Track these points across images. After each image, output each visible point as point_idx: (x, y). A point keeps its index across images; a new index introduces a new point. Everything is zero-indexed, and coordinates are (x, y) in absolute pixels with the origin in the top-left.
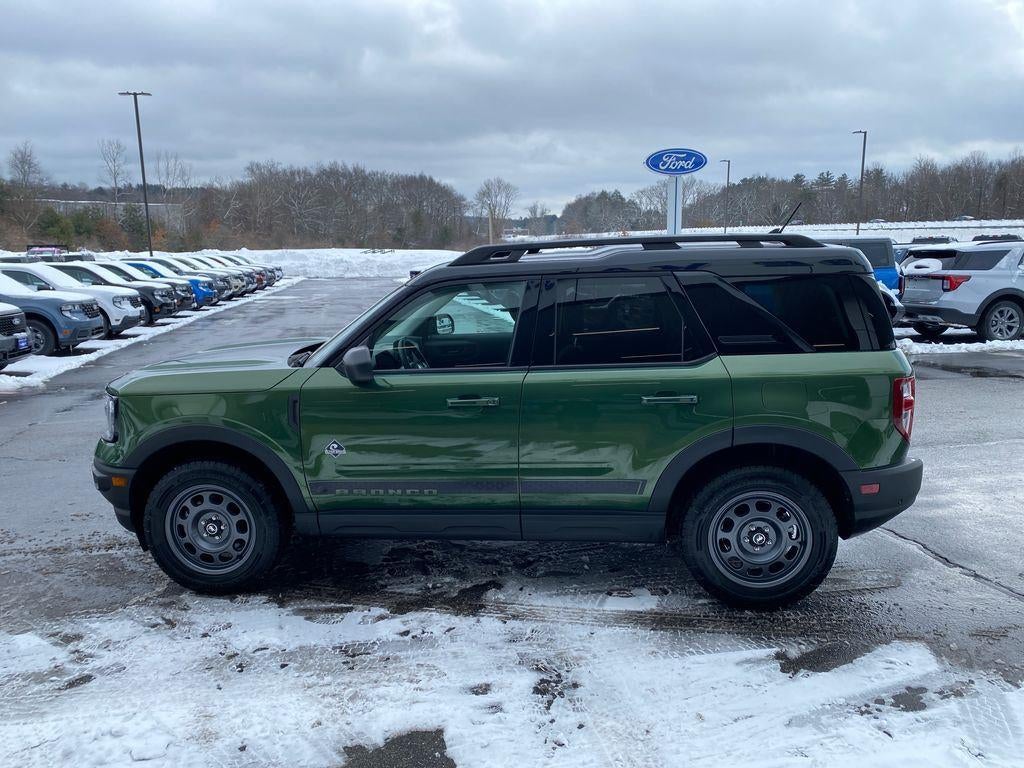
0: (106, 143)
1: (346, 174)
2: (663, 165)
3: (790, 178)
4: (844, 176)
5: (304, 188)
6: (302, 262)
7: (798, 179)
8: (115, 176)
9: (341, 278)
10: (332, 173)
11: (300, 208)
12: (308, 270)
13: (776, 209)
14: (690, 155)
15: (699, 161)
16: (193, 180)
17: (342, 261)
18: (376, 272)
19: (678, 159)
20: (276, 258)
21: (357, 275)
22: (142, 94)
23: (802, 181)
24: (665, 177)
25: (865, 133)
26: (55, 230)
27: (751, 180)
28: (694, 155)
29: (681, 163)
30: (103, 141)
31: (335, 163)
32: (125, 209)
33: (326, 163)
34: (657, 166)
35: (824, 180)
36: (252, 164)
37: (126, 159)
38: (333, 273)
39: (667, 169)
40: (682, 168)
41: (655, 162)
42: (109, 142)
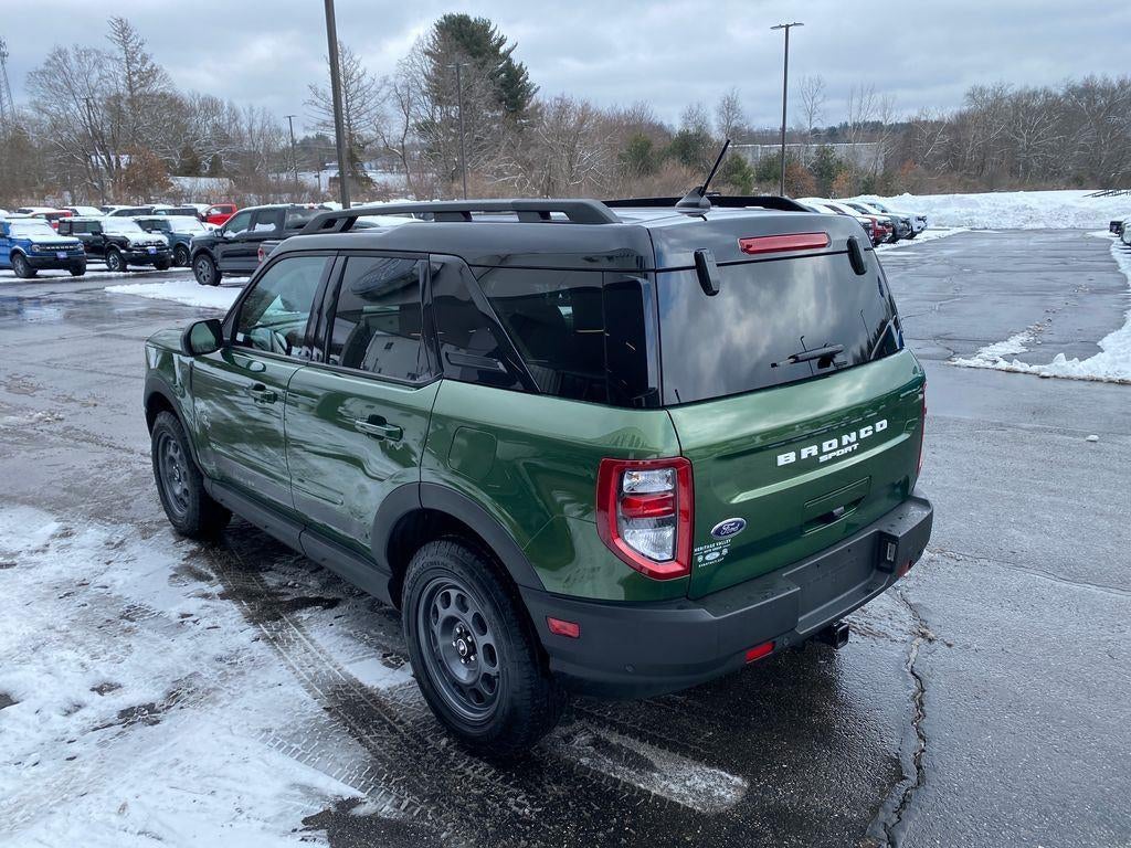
0: (807, 80)
1: (1107, 92)
5: (1039, 114)
6: (969, 209)
8: (811, 114)
9: (1017, 230)
10: (1088, 91)
11: (1029, 140)
12: (976, 218)
16: (894, 114)
17: (1025, 208)
18: (1071, 222)
20: (939, 205)
21: (1041, 226)
22: (795, 24)
26: (737, 176)
30: (804, 78)
31: (1092, 77)
32: (817, 152)
33: (1079, 80)
36: (974, 89)
37: (825, 96)
38: (1008, 223)
42: (810, 79)
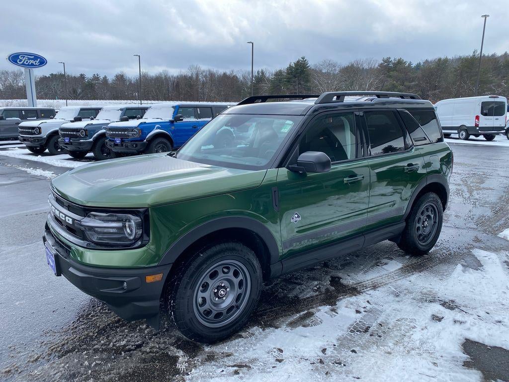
2: (20, 61)
3: (78, 75)
4: (105, 78)
7: (82, 76)
13: (75, 91)
14: (36, 57)
15: (43, 62)
19: (29, 59)
23: (84, 78)
24: (23, 69)
25: (139, 56)
27: (56, 75)
28: (39, 58)
29: (32, 61)
34: (16, 62)
35: (96, 78)
39: (23, 64)
40: (32, 64)
41: (14, 58)
